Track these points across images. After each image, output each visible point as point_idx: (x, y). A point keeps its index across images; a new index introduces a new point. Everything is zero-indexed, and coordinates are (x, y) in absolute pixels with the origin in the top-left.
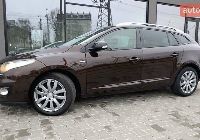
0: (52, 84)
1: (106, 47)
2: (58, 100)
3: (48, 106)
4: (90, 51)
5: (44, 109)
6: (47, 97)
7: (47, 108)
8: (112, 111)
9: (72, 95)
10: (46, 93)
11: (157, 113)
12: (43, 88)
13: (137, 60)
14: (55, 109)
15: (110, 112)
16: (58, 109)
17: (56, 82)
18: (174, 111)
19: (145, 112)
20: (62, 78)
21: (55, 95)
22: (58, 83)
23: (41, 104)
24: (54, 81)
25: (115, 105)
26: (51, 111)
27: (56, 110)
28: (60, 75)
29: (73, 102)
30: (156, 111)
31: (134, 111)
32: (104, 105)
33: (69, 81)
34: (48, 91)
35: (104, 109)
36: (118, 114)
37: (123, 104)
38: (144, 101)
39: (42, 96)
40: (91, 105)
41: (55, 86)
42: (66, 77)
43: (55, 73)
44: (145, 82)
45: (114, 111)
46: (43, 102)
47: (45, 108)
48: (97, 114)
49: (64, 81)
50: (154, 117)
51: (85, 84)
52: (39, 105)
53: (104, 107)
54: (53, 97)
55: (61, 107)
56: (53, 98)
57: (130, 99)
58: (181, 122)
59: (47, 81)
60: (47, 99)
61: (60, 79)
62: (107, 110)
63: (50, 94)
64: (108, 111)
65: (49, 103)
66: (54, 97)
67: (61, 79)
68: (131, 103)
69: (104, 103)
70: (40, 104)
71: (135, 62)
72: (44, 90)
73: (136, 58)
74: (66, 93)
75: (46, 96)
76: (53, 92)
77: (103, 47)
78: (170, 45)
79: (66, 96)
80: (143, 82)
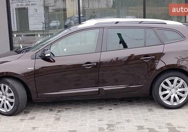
1: (49, 55)
4: (40, 58)
10: (1, 95)
14: (8, 110)
15: (56, 117)
21: (7, 97)
22: (8, 87)
38: (110, 110)
44: (105, 89)
53: (60, 112)
55: (12, 108)
60: (2, 101)
71: (88, 68)
73: (91, 63)
74: (14, 96)
75: (2, 98)
76: (5, 95)
77: (46, 55)
79: (14, 99)
80: (102, 89)
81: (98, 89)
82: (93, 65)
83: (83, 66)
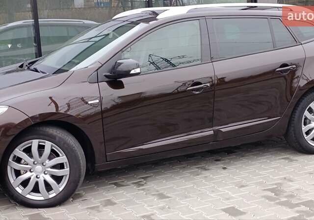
0: (41, 148)
1: (138, 70)
2: (53, 177)
3: (36, 189)
4: (107, 80)
5: (28, 196)
6: (33, 173)
7: (32, 193)
8: (158, 191)
9: (80, 166)
10: (30, 165)
11: (241, 189)
12: (24, 156)
13: (202, 88)
14: (49, 194)
15: (153, 194)
16: (54, 195)
17: (48, 145)
18: (276, 184)
19: (220, 189)
20: (59, 135)
21: (48, 168)
22: (52, 146)
23: (22, 188)
24: (45, 143)
25: (164, 181)
26: (42, 198)
27: (51, 196)
28: (55, 131)
29: (82, 178)
30: (242, 186)
31: (199, 189)
32: (142, 183)
33: (72, 141)
34: (34, 162)
35: (143, 189)
36: (169, 195)
37: (181, 178)
38: (224, 168)
39: (22, 172)
40: (116, 184)
41: (47, 151)
42: (66, 134)
43: (44, 128)
44: (223, 130)
45: (161, 192)
46: (25, 183)
47: (29, 194)
48: (128, 199)
49: (62, 143)
50: (233, 196)
51: (101, 143)
52: (19, 190)
53: (143, 185)
54: (44, 172)
55: (61, 189)
56: (43, 175)
57: (198, 168)
58: (280, 200)
59: (32, 143)
60: (32, 178)
61: (55, 139)
62: (148, 190)
63: (39, 168)
64: (149, 192)
65: (37, 183)
66: (46, 172)
67: (57, 139)
68: (198, 175)
69: (143, 178)
70: (21, 186)
71: (197, 93)
72: (25, 161)
73: (200, 84)
74: (68, 163)
75: (31, 172)
76: (43, 164)
77: (132, 72)
78: (275, 48)
79: (68, 169)
80: (218, 131)
81: (212, 132)
82: (206, 87)
83: (188, 90)
